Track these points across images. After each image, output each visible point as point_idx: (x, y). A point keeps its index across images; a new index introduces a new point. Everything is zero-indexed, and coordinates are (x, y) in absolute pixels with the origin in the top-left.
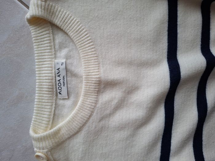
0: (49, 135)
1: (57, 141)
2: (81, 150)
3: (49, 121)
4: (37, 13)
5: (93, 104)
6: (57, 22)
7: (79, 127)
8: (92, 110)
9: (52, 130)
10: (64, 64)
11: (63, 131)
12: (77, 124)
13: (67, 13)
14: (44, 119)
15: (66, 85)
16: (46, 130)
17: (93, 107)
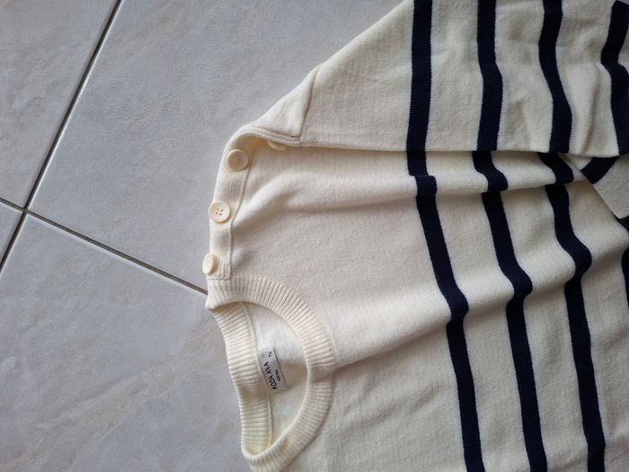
0: (273, 452)
1: (285, 458)
2: (325, 464)
3: (267, 431)
4: (223, 298)
5: (329, 390)
6: (252, 298)
7: (314, 430)
8: (328, 399)
9: (275, 444)
10: (273, 353)
11: (292, 442)
12: (310, 426)
13: (264, 280)
14: (259, 429)
15: (281, 379)
16: (266, 446)
17: (329, 395)
